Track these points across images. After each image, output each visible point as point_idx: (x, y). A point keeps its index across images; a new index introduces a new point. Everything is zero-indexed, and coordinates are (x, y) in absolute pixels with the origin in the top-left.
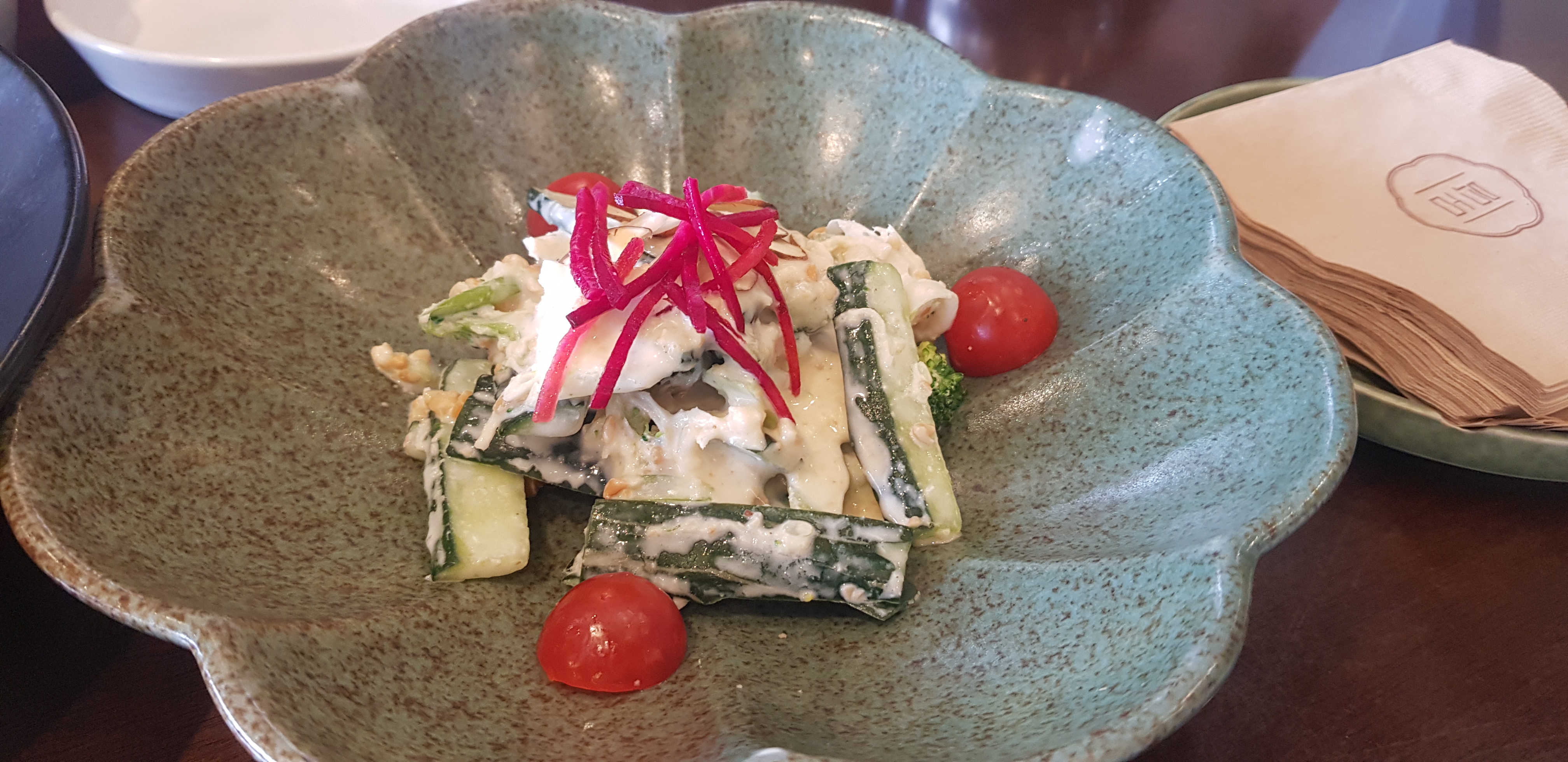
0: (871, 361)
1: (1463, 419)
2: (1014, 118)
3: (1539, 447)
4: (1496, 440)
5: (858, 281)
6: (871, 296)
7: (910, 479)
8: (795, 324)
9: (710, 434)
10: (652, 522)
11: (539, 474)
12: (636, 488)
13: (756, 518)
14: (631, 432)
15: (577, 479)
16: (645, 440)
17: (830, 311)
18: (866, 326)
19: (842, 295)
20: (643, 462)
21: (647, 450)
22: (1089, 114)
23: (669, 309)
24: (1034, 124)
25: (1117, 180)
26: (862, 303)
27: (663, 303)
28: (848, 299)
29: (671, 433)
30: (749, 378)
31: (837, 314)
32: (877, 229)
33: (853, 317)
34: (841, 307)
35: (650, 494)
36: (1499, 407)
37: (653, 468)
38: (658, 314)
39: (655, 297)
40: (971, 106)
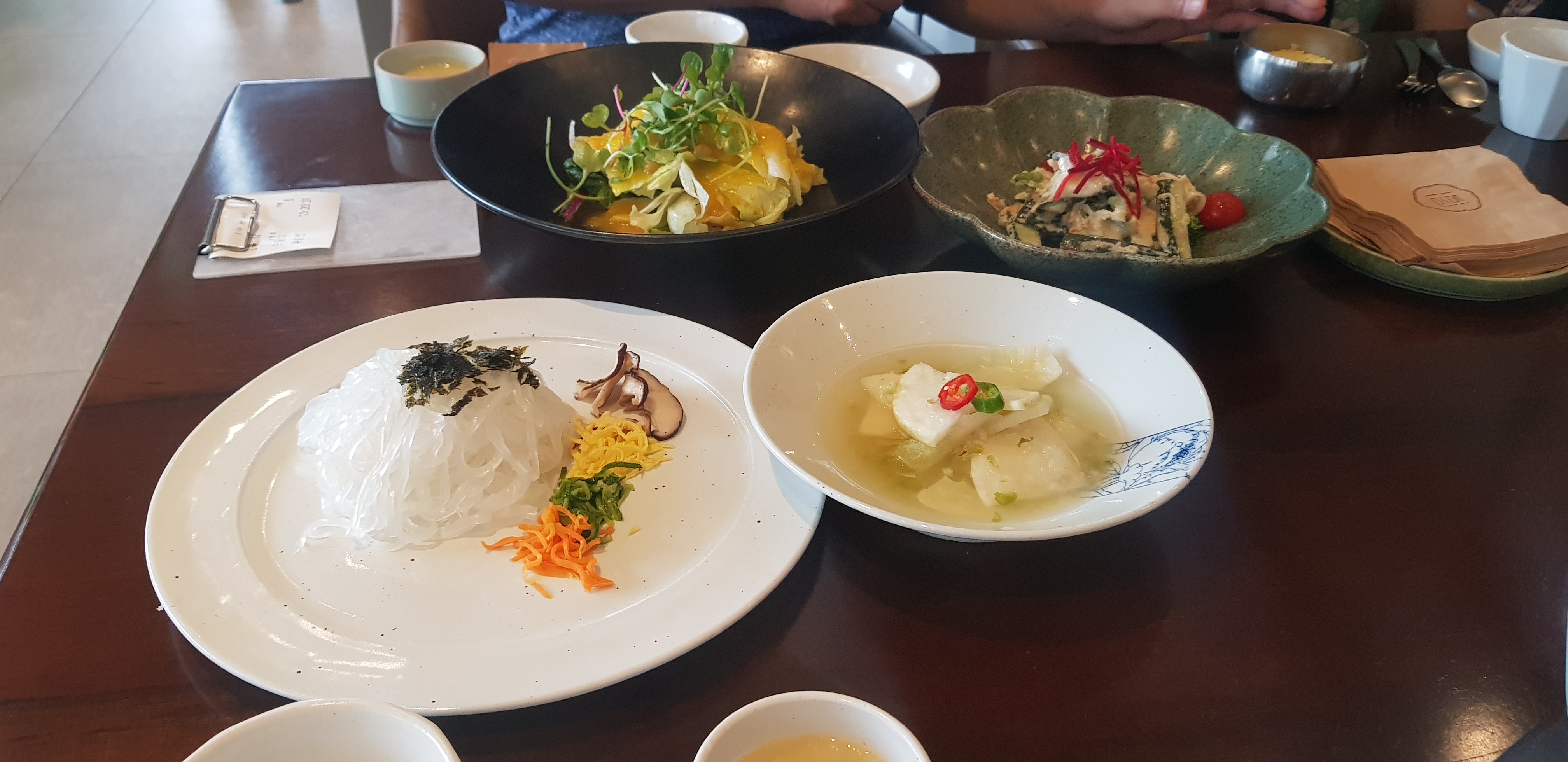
0: (1168, 209)
1: (1403, 262)
2: (1242, 144)
3: (1433, 274)
4: (1415, 270)
5: (1167, 185)
6: (1171, 189)
7: (1175, 244)
8: (1142, 195)
9: (1108, 216)
10: (1084, 241)
11: (1046, 229)
12: (1080, 231)
13: (1119, 243)
14: (1080, 216)
15: (1059, 230)
16: (1085, 218)
17: (1156, 194)
18: (1168, 198)
19: (1161, 189)
20: (1082, 224)
21: (1084, 221)
22: (1272, 143)
23: (1100, 175)
24: (1251, 147)
25: (1279, 167)
26: (1168, 191)
27: (1100, 172)
28: (1162, 190)
29: (1094, 216)
30: (1123, 200)
31: (1158, 194)
32: (1179, 176)
33: (1163, 196)
34: (1160, 192)
35: (1084, 233)
36: (1415, 256)
37: (1086, 226)
38: (1096, 176)
39: (1096, 170)
40: (1226, 139)
